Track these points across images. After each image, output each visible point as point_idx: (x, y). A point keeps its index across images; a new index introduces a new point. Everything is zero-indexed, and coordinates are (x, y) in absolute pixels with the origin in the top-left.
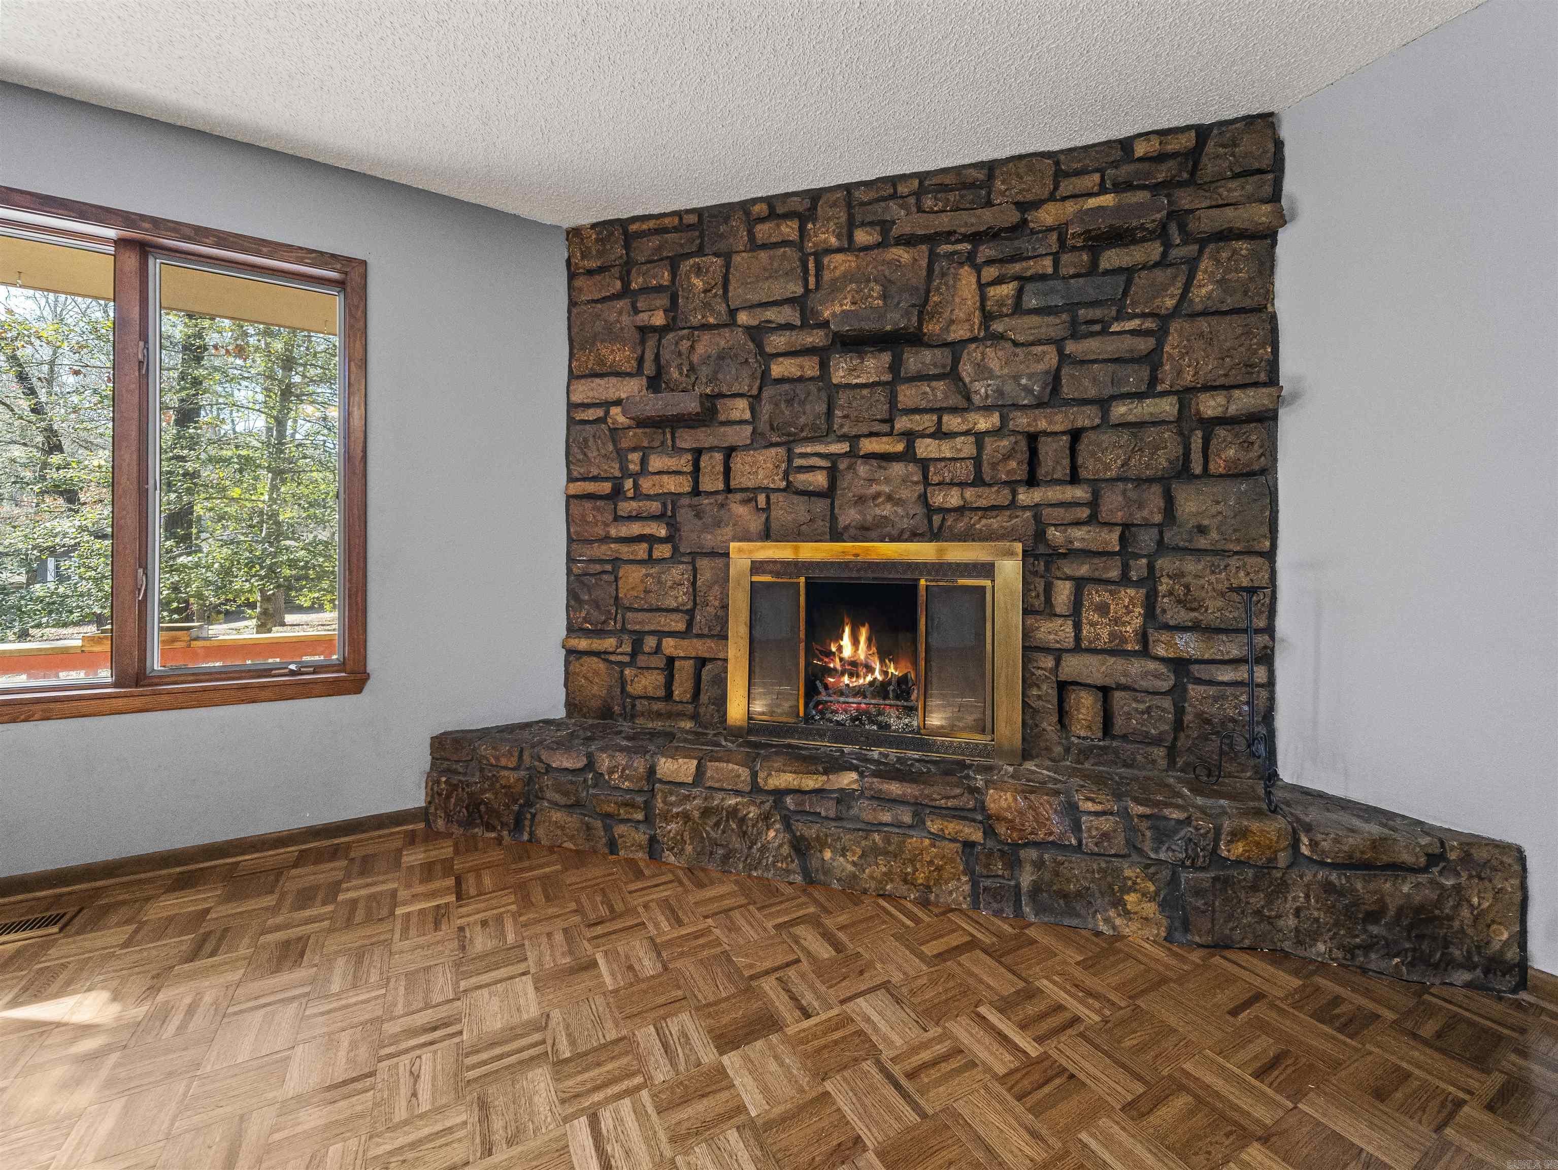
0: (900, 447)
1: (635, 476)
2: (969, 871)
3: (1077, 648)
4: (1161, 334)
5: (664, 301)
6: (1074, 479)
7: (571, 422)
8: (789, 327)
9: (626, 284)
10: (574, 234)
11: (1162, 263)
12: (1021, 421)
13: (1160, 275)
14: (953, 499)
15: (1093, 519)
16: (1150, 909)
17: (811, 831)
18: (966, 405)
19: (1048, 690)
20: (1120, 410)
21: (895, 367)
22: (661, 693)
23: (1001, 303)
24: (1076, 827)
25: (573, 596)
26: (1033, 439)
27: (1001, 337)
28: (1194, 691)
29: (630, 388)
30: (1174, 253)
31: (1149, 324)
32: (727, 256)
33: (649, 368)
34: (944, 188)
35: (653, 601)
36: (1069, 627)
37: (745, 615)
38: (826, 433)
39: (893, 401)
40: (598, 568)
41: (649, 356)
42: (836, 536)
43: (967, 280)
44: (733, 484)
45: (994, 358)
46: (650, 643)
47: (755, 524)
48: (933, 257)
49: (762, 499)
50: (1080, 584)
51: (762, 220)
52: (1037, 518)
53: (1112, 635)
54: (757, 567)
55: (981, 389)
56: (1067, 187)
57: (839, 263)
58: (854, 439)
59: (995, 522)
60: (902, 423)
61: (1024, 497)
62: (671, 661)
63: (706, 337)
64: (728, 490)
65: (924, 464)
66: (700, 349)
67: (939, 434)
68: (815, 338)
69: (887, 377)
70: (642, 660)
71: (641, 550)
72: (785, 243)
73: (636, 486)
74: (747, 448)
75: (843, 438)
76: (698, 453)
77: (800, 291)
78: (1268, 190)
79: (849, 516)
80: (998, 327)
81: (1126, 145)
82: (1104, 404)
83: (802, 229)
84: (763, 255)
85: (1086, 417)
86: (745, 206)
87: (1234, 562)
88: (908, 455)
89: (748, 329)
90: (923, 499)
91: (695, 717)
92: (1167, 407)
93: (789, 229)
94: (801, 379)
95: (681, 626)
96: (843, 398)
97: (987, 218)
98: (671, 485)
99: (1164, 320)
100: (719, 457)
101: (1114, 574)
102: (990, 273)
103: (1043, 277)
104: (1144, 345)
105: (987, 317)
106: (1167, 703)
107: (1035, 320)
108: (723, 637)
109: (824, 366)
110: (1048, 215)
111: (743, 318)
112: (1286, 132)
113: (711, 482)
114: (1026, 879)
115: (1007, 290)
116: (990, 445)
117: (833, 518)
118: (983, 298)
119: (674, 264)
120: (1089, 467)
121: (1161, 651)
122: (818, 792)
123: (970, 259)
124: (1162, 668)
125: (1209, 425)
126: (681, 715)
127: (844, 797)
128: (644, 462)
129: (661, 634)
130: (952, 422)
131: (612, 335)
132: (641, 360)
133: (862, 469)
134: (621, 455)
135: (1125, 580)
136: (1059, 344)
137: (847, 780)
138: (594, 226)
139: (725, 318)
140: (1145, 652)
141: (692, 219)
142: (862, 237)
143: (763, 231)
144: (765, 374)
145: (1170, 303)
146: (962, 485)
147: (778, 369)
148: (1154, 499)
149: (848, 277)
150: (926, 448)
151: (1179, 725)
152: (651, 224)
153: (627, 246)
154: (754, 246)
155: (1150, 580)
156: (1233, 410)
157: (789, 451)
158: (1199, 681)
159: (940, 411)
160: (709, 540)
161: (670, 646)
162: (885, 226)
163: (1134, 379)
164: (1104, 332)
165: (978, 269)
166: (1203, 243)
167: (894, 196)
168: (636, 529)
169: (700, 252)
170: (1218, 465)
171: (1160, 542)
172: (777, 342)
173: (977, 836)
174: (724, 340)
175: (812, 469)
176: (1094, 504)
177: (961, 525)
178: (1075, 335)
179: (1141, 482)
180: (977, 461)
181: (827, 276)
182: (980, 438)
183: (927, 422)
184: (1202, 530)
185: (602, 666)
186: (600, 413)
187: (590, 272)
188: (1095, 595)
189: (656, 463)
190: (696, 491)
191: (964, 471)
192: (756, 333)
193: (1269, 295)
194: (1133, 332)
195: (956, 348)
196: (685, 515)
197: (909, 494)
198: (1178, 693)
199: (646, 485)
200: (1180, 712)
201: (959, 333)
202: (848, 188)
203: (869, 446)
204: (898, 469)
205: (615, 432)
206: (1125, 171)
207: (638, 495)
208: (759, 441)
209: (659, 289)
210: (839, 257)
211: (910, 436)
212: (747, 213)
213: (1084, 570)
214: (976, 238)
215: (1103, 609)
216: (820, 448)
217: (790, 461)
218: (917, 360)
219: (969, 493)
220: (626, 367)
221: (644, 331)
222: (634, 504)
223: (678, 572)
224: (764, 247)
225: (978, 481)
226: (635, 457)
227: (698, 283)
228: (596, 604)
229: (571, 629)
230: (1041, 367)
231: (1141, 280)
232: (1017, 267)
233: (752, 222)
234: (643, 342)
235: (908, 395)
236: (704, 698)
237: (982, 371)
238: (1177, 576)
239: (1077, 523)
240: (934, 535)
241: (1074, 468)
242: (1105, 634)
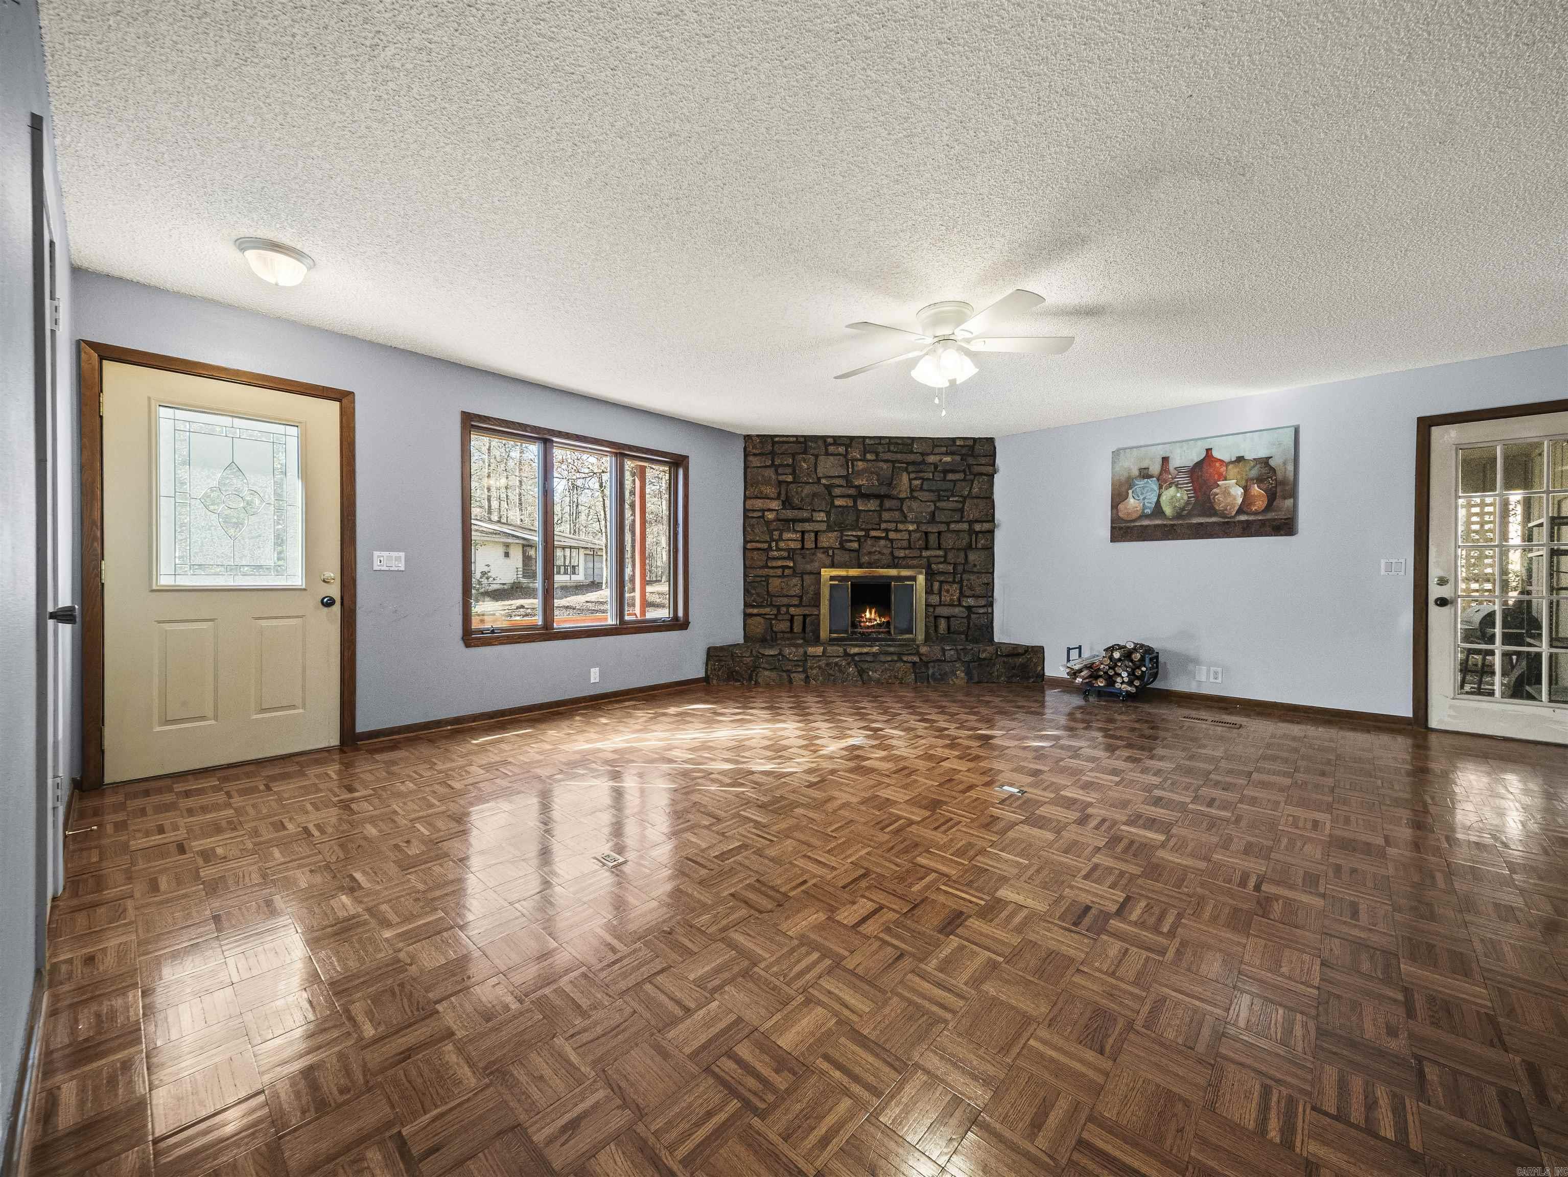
0: (884, 535)
1: (777, 541)
2: (915, 672)
3: (940, 605)
4: (964, 502)
5: (789, 470)
6: (939, 548)
7: (746, 517)
8: (842, 486)
9: (773, 461)
10: (748, 438)
11: (964, 480)
12: (924, 528)
13: (964, 484)
14: (901, 554)
15: (945, 562)
16: (963, 675)
17: (865, 666)
18: (905, 520)
19: (932, 619)
20: (952, 526)
21: (881, 505)
22: (788, 630)
23: (916, 486)
24: (944, 655)
25: (746, 591)
26: (926, 533)
27: (916, 498)
28: (973, 616)
29: (775, 505)
30: (968, 477)
31: (961, 499)
32: (816, 456)
33: (783, 497)
34: (897, 444)
35: (785, 592)
36: (938, 598)
37: (827, 596)
38: (855, 527)
39: (880, 517)
40: (759, 579)
41: (783, 492)
42: (860, 566)
43: (905, 477)
44: (819, 545)
45: (915, 505)
46: (784, 610)
47: (828, 561)
48: (894, 467)
49: (830, 552)
50: (941, 582)
51: (831, 444)
52: (928, 561)
53: (951, 599)
54: (832, 578)
55: (911, 516)
56: (936, 450)
57: (860, 465)
58: (867, 531)
59: (915, 562)
60: (883, 526)
61: (925, 554)
62: (792, 616)
63: (808, 487)
64: (816, 547)
65: (891, 541)
66: (805, 492)
67: (896, 530)
68: (852, 491)
69: (878, 509)
70: (780, 617)
71: (779, 572)
72: (839, 454)
73: (777, 545)
74: (824, 531)
75: (862, 530)
76: (803, 533)
77: (845, 474)
78: (992, 462)
79: (865, 559)
80: (915, 494)
81: (954, 440)
82: (948, 524)
83: (846, 450)
84: (831, 458)
85: (943, 528)
86: (824, 438)
87: (983, 575)
88: (886, 538)
89: (824, 485)
90: (892, 553)
91: (803, 639)
92: (965, 526)
93: (841, 450)
94: (846, 506)
95: (797, 603)
96: (862, 515)
97: (911, 458)
98: (792, 545)
99: (965, 498)
100: (813, 535)
101: (951, 580)
102: (913, 476)
103: (929, 479)
104: (960, 506)
105: (912, 490)
106: (965, 620)
107: (927, 493)
108: (818, 606)
109: (855, 502)
110: (931, 459)
111: (823, 481)
112: (996, 444)
113: (809, 544)
114: (930, 672)
115: (918, 482)
116: (914, 535)
117: (859, 559)
118: (911, 484)
119: (793, 456)
120: (944, 545)
121: (964, 604)
122: (866, 653)
123: (906, 470)
124: (964, 609)
125: (977, 533)
126: (798, 638)
127: (875, 655)
128: (781, 535)
129: (788, 606)
130: (900, 526)
131: (767, 482)
132: (779, 494)
133: (869, 542)
134: (771, 533)
135: (954, 582)
136: (934, 502)
137: (875, 649)
138: (758, 436)
139: (816, 480)
140: (960, 605)
141: (802, 440)
142: (869, 456)
143: (831, 449)
144: (833, 502)
145: (966, 493)
146: (905, 549)
147: (838, 502)
148: (962, 554)
149: (864, 470)
150: (892, 535)
151: (968, 627)
152: (784, 439)
153: (773, 446)
154: (827, 454)
155: (961, 582)
156: (983, 529)
157: (842, 534)
158: (974, 613)
159: (897, 522)
160: (809, 567)
161: (792, 610)
162: (877, 454)
163: (957, 517)
164: (948, 500)
165: (909, 473)
166: (975, 475)
167: (880, 444)
168: (780, 563)
169: (805, 452)
170: (979, 546)
171: (964, 570)
172: (837, 491)
173: (918, 660)
174: (816, 488)
175: (851, 541)
176: (945, 556)
177: (904, 563)
178: (939, 500)
179: (958, 549)
180: (909, 540)
181: (856, 469)
182: (910, 532)
183: (892, 526)
184: (975, 566)
185: (762, 620)
186: (760, 514)
187: (755, 455)
188: (946, 587)
189: (786, 536)
190: (803, 548)
191: (905, 544)
192: (829, 488)
193: (992, 493)
194: (956, 501)
195: (902, 500)
196: (798, 558)
197: (887, 551)
198: (968, 617)
199: (782, 545)
200: (969, 623)
201: (902, 495)
202: (864, 438)
203: (873, 533)
204: (882, 542)
205: (768, 523)
206: (954, 448)
207: (778, 549)
208: (830, 529)
209: (788, 465)
210: (860, 463)
211: (887, 531)
212: (825, 441)
213: (942, 578)
214: (908, 463)
215: (948, 591)
216: (854, 533)
217: (841, 537)
218: (888, 504)
219: (907, 552)
220: (772, 496)
221: (780, 483)
222: (775, 553)
223: (796, 581)
224: (832, 455)
225: (910, 548)
226: (776, 533)
227: (805, 466)
228: (758, 595)
229: (746, 605)
230: (929, 510)
231: (958, 485)
232: (922, 475)
233: (826, 445)
234: (780, 487)
235: (886, 516)
236: (808, 630)
237: (910, 509)
238: (968, 580)
239: (941, 563)
240: (895, 566)
241: (939, 544)
242: (948, 599)
